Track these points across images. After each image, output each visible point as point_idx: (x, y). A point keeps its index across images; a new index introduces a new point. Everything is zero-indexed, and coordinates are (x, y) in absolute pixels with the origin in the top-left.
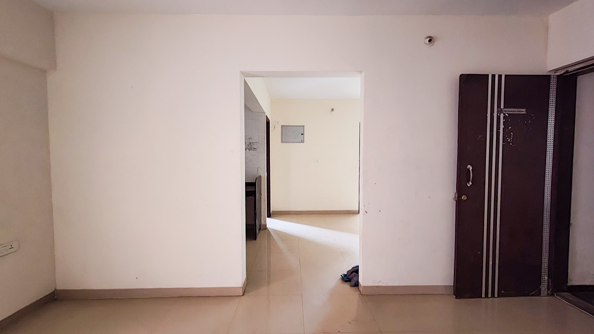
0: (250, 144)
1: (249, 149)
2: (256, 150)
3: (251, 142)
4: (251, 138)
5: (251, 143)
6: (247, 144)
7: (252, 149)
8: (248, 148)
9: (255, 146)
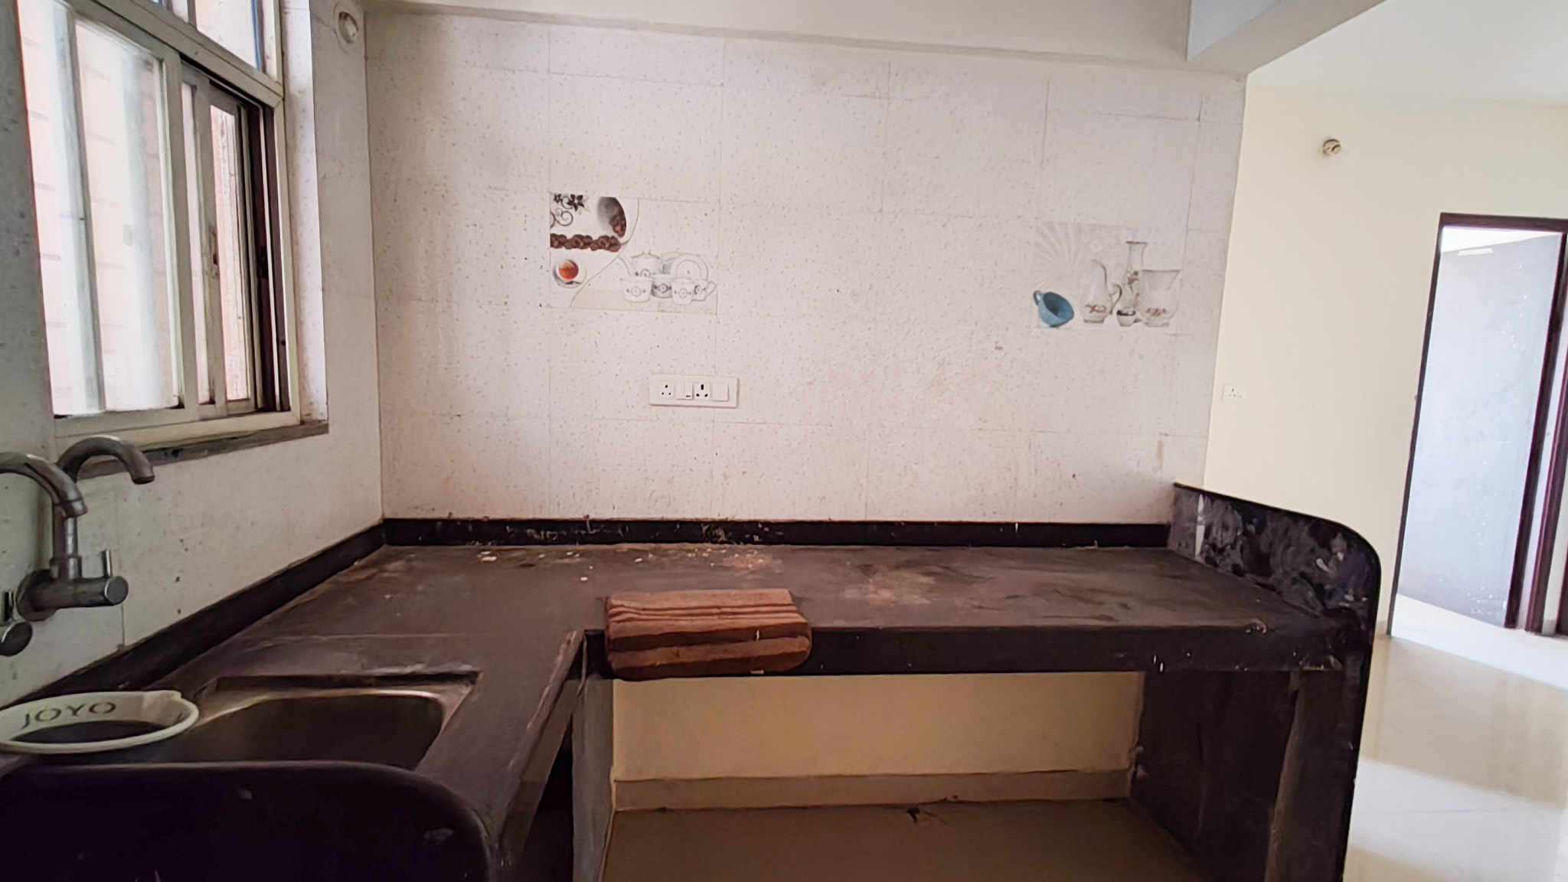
0: (1131, 281)
1: (1119, 313)
2: (1166, 325)
3: (1137, 267)
4: (1146, 243)
5: (1140, 276)
6: (1109, 283)
7: (1138, 315)
8: (1119, 307)
9: (1158, 298)
